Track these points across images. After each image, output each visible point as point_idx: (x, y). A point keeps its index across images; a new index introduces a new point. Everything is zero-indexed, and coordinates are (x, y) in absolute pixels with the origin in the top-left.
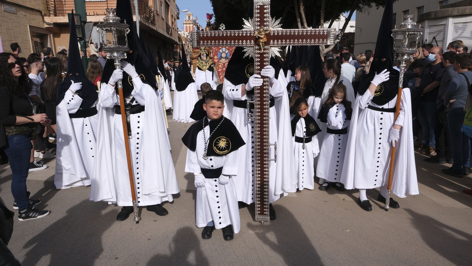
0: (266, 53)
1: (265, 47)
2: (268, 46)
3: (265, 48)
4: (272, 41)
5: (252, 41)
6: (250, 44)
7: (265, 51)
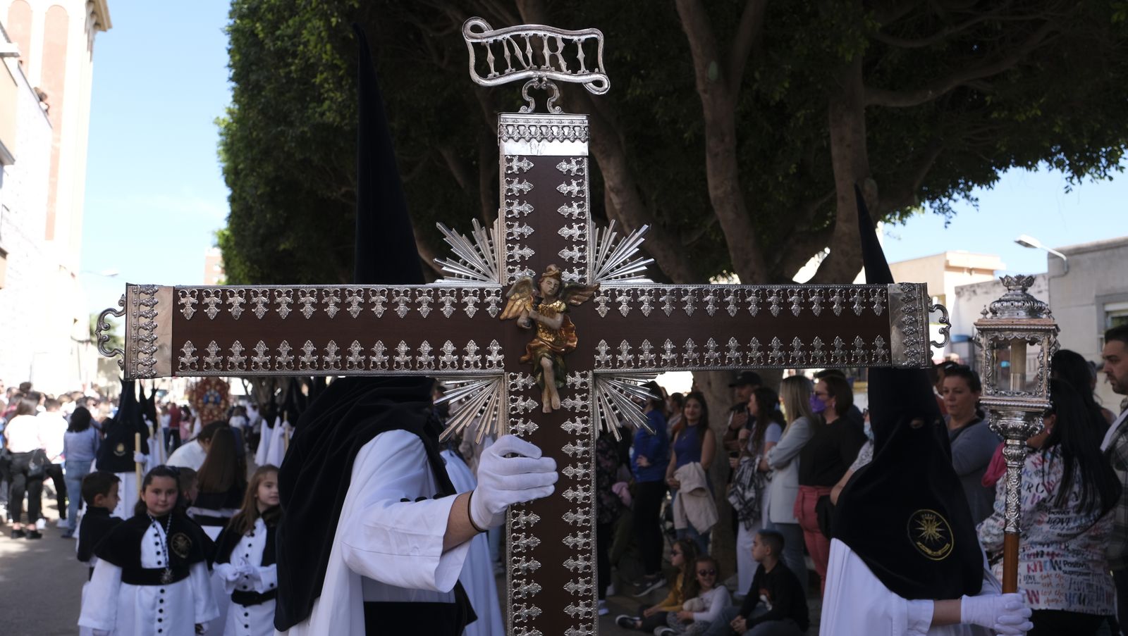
0: (571, 415)
1: (570, 379)
2: (584, 376)
3: (565, 386)
4: (603, 347)
5: (495, 347)
6: (483, 361)
7: (569, 403)
